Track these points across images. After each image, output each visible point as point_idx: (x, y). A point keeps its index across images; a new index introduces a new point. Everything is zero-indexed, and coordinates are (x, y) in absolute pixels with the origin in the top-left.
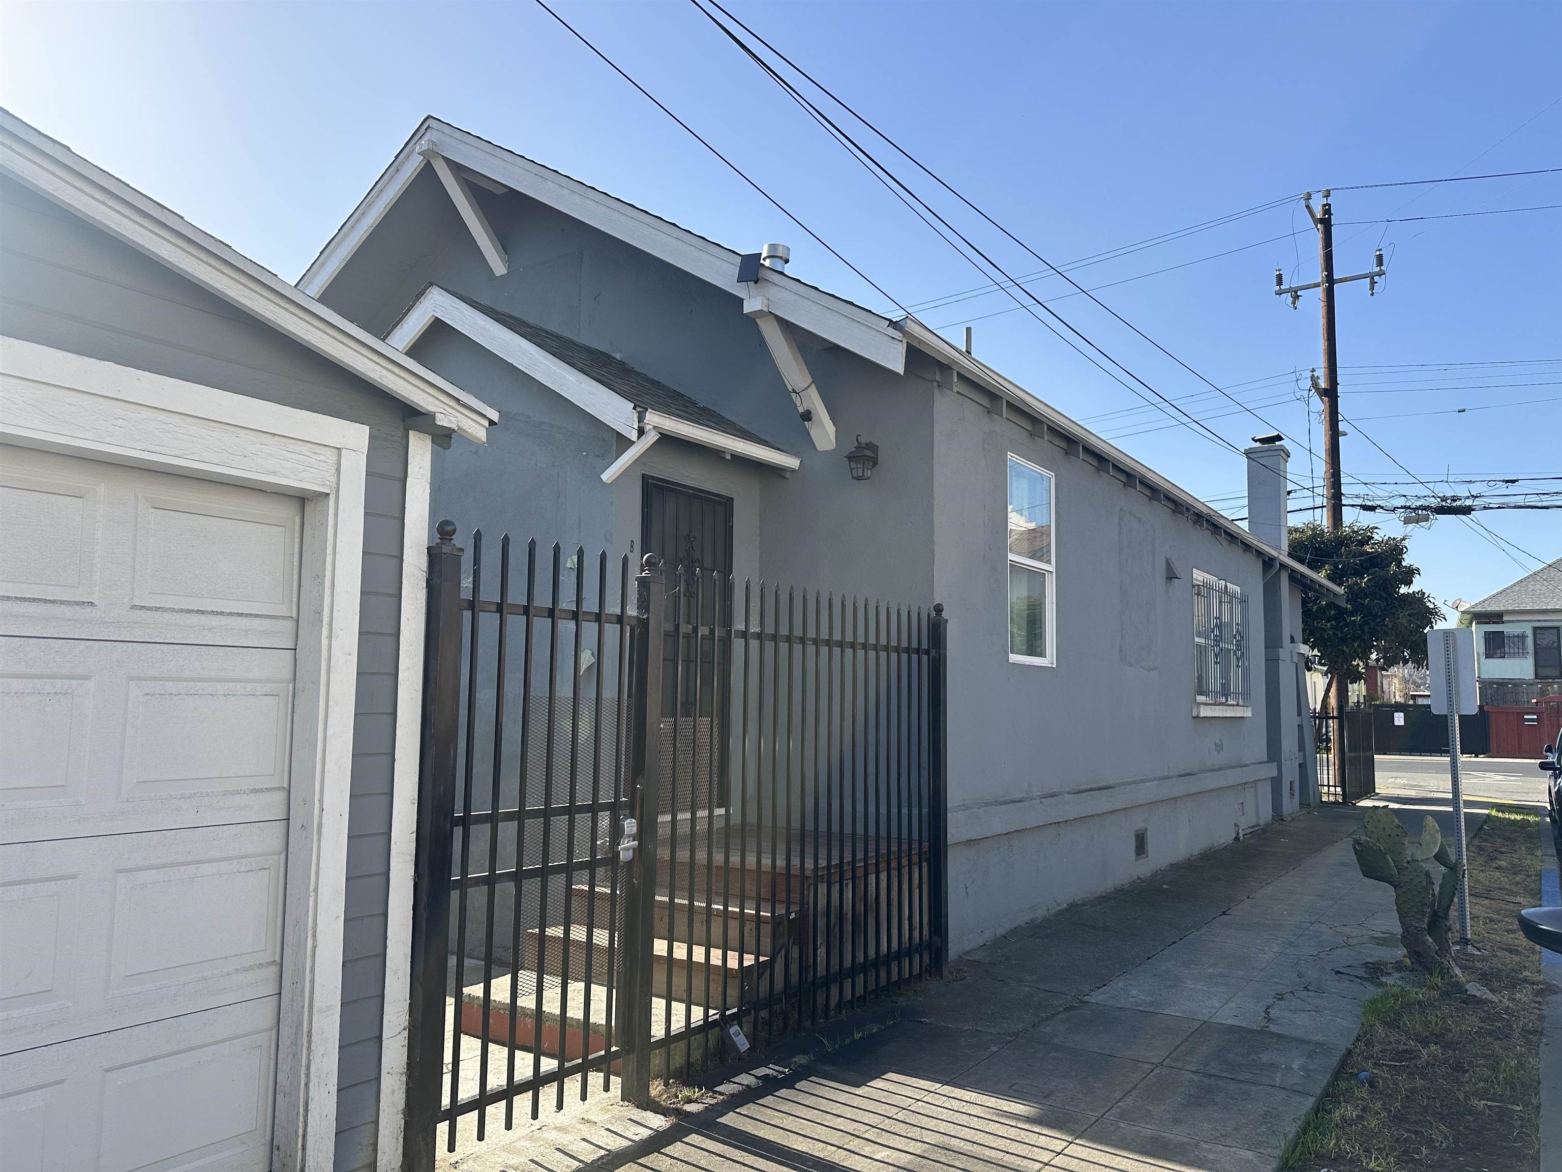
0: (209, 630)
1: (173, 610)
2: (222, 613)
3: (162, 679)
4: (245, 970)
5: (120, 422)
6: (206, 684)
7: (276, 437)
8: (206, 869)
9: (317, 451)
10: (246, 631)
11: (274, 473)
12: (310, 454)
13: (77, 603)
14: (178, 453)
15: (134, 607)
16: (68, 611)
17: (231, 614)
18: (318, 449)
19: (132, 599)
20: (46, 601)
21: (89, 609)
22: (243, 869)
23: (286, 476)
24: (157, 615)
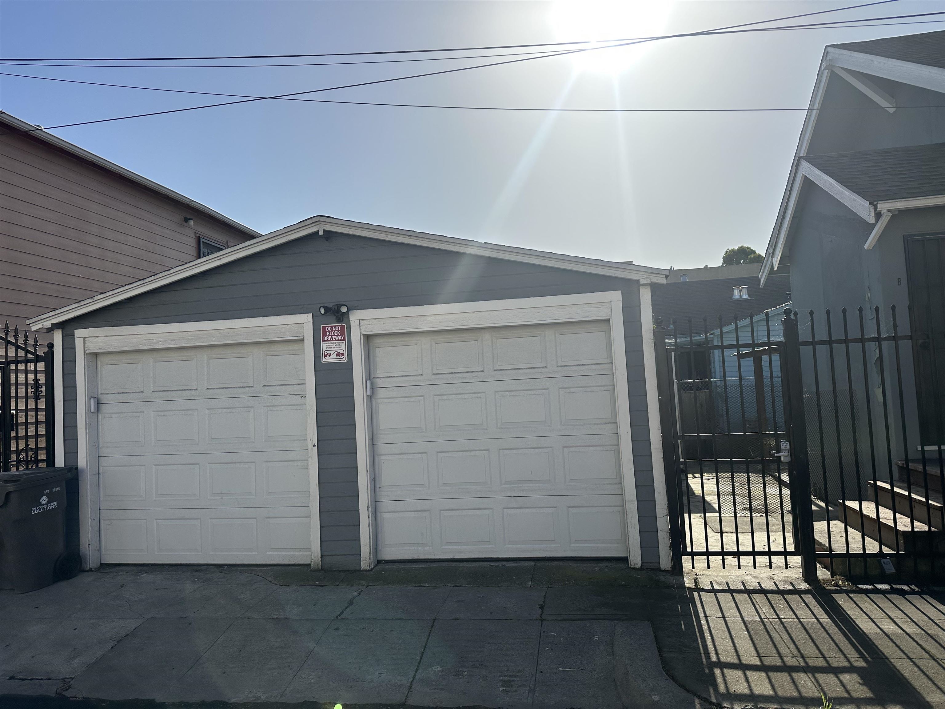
0: (582, 370)
1: (570, 366)
2: (586, 365)
3: (569, 388)
4: (610, 484)
5: (538, 314)
6: (583, 388)
7: (587, 305)
8: (591, 448)
9: (603, 305)
10: (595, 369)
11: (588, 317)
12: (601, 307)
13: (542, 367)
14: (555, 318)
15: (558, 366)
16: (539, 370)
17: (589, 364)
18: (603, 304)
19: (557, 364)
20: (534, 368)
21: (545, 369)
22: (605, 450)
23: (592, 317)
24: (565, 368)
